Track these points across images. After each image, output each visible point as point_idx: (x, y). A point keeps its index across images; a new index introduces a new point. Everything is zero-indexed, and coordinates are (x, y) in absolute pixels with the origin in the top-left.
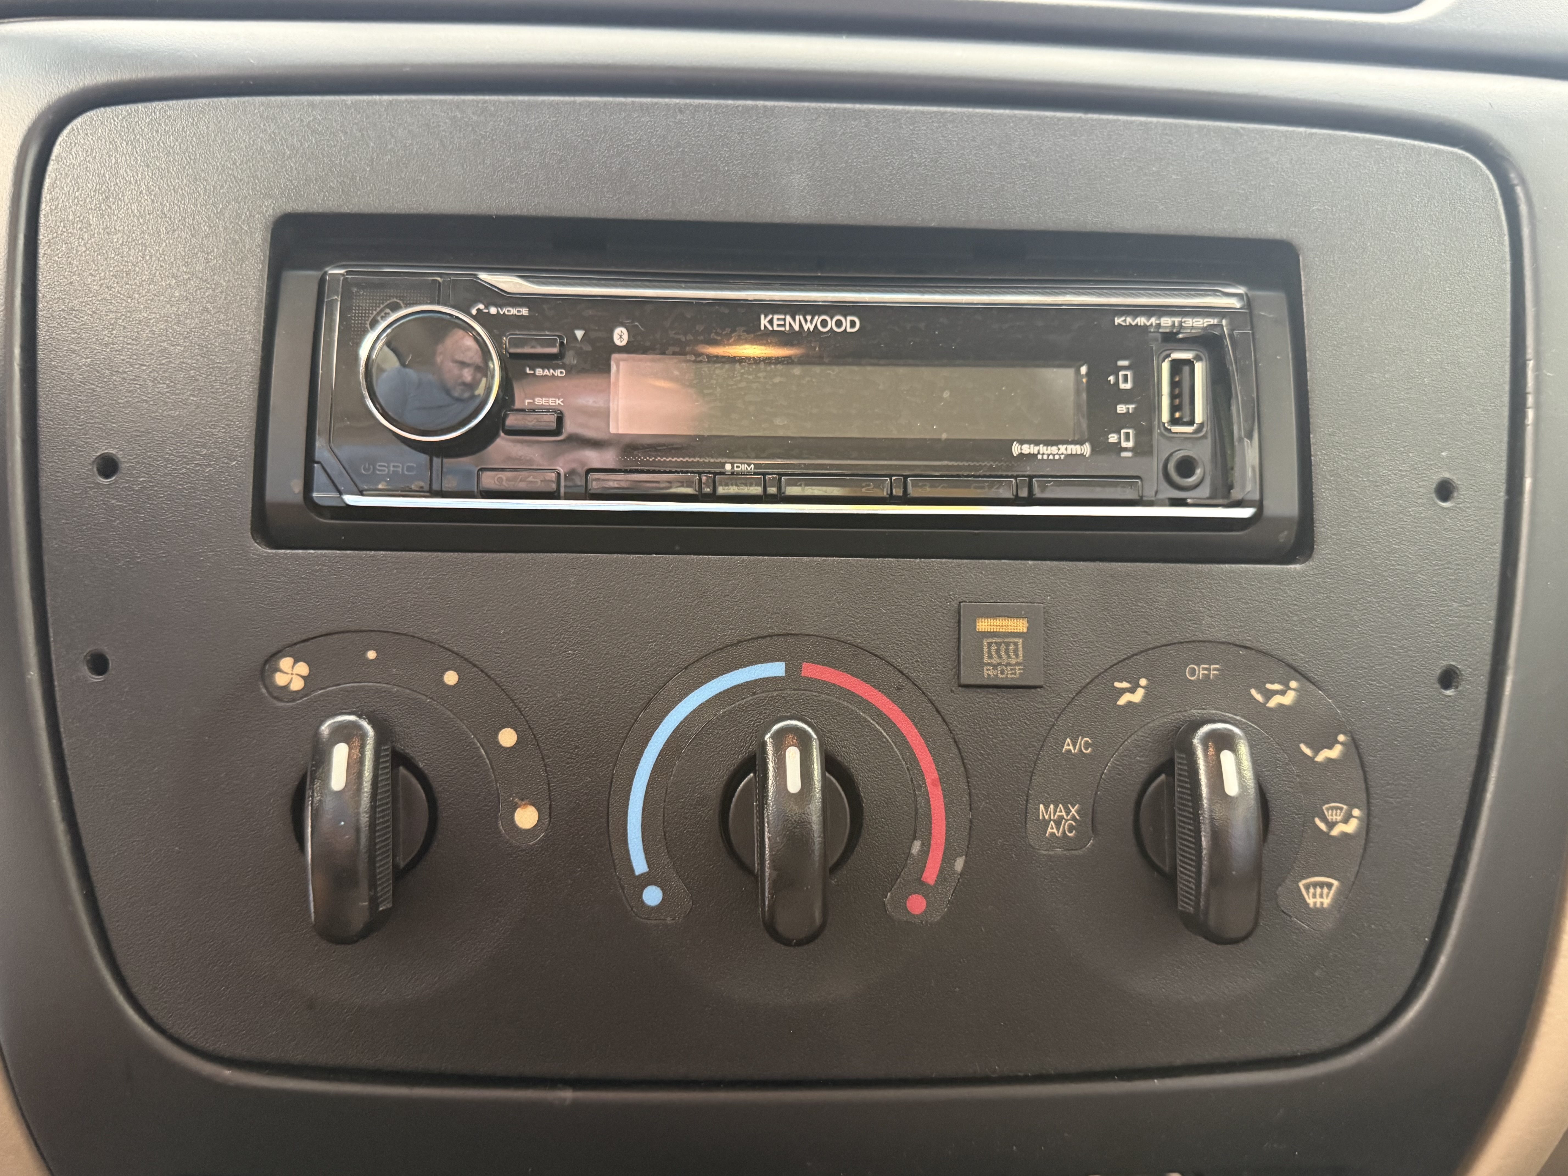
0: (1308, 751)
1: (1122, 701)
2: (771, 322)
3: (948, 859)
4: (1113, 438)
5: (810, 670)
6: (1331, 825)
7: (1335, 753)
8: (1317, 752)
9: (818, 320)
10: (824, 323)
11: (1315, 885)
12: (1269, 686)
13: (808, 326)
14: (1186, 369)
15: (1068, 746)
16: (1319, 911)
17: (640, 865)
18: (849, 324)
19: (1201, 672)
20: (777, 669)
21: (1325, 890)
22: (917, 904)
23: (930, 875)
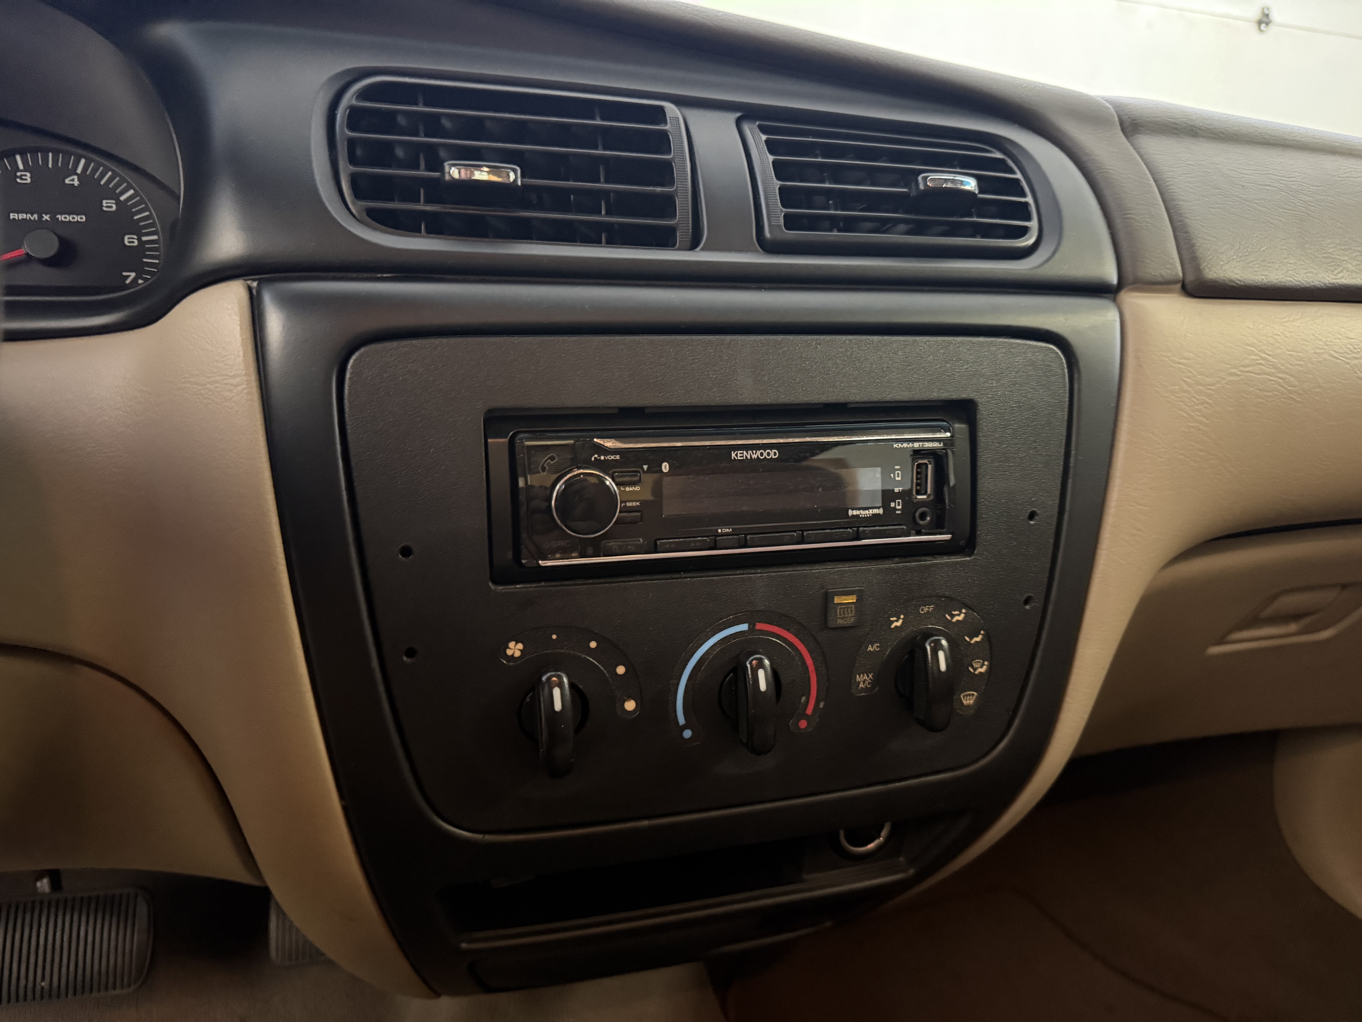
0: (967, 639)
1: (893, 626)
2: (736, 455)
3: (817, 703)
4: (892, 505)
5: (759, 626)
6: (975, 669)
7: (978, 639)
8: (971, 639)
9: (759, 453)
10: (762, 454)
11: (967, 695)
12: (954, 613)
13: (754, 456)
14: (924, 467)
15: (870, 648)
16: (968, 706)
17: (681, 720)
18: (773, 454)
19: (926, 609)
20: (744, 627)
21: (971, 697)
22: (803, 724)
23: (809, 711)
